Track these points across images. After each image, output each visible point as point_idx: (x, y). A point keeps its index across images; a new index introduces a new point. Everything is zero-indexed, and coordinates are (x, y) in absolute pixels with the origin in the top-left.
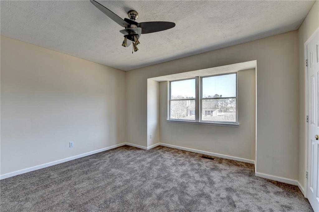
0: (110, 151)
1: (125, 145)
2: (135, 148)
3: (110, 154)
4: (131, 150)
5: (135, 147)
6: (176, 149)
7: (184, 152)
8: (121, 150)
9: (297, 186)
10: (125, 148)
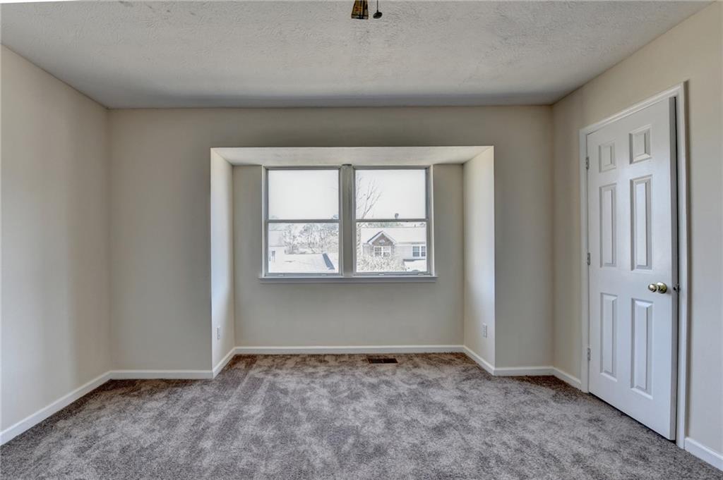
0: (61, 424)
1: (106, 380)
2: (163, 384)
3: (68, 436)
4: (156, 396)
5: (162, 380)
6: (295, 355)
7: (320, 358)
8: (110, 407)
9: (553, 376)
10: (122, 394)
